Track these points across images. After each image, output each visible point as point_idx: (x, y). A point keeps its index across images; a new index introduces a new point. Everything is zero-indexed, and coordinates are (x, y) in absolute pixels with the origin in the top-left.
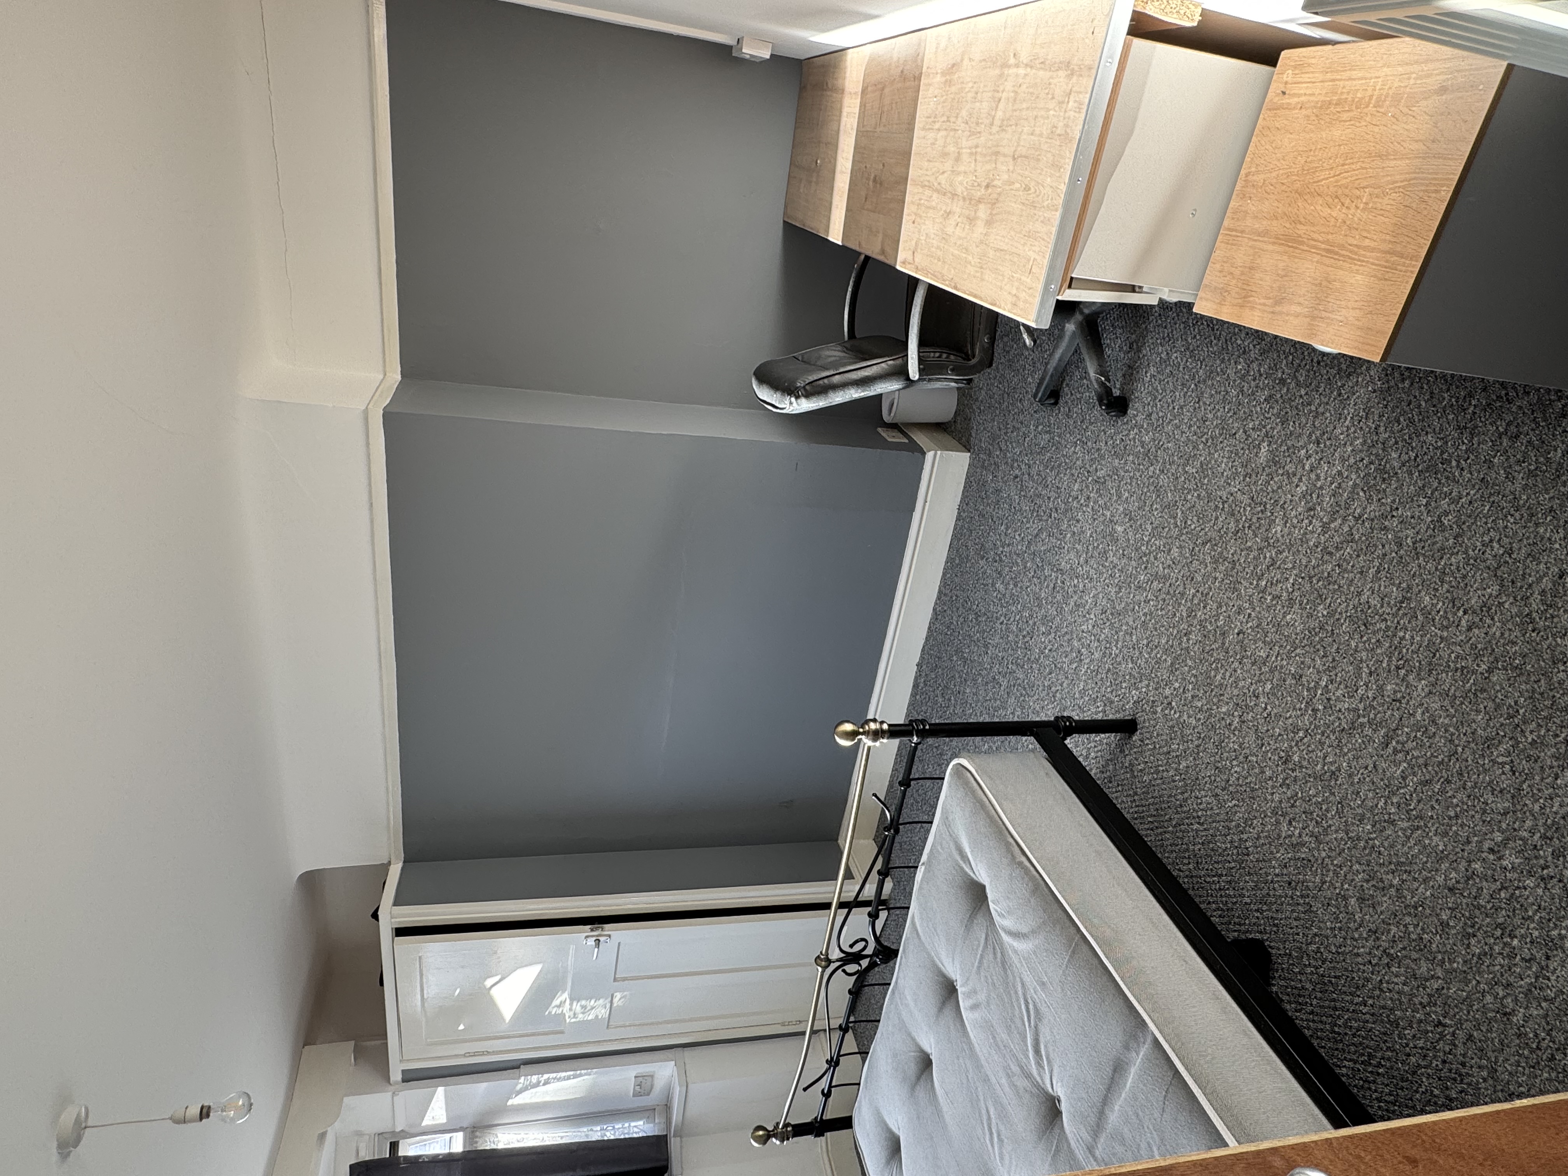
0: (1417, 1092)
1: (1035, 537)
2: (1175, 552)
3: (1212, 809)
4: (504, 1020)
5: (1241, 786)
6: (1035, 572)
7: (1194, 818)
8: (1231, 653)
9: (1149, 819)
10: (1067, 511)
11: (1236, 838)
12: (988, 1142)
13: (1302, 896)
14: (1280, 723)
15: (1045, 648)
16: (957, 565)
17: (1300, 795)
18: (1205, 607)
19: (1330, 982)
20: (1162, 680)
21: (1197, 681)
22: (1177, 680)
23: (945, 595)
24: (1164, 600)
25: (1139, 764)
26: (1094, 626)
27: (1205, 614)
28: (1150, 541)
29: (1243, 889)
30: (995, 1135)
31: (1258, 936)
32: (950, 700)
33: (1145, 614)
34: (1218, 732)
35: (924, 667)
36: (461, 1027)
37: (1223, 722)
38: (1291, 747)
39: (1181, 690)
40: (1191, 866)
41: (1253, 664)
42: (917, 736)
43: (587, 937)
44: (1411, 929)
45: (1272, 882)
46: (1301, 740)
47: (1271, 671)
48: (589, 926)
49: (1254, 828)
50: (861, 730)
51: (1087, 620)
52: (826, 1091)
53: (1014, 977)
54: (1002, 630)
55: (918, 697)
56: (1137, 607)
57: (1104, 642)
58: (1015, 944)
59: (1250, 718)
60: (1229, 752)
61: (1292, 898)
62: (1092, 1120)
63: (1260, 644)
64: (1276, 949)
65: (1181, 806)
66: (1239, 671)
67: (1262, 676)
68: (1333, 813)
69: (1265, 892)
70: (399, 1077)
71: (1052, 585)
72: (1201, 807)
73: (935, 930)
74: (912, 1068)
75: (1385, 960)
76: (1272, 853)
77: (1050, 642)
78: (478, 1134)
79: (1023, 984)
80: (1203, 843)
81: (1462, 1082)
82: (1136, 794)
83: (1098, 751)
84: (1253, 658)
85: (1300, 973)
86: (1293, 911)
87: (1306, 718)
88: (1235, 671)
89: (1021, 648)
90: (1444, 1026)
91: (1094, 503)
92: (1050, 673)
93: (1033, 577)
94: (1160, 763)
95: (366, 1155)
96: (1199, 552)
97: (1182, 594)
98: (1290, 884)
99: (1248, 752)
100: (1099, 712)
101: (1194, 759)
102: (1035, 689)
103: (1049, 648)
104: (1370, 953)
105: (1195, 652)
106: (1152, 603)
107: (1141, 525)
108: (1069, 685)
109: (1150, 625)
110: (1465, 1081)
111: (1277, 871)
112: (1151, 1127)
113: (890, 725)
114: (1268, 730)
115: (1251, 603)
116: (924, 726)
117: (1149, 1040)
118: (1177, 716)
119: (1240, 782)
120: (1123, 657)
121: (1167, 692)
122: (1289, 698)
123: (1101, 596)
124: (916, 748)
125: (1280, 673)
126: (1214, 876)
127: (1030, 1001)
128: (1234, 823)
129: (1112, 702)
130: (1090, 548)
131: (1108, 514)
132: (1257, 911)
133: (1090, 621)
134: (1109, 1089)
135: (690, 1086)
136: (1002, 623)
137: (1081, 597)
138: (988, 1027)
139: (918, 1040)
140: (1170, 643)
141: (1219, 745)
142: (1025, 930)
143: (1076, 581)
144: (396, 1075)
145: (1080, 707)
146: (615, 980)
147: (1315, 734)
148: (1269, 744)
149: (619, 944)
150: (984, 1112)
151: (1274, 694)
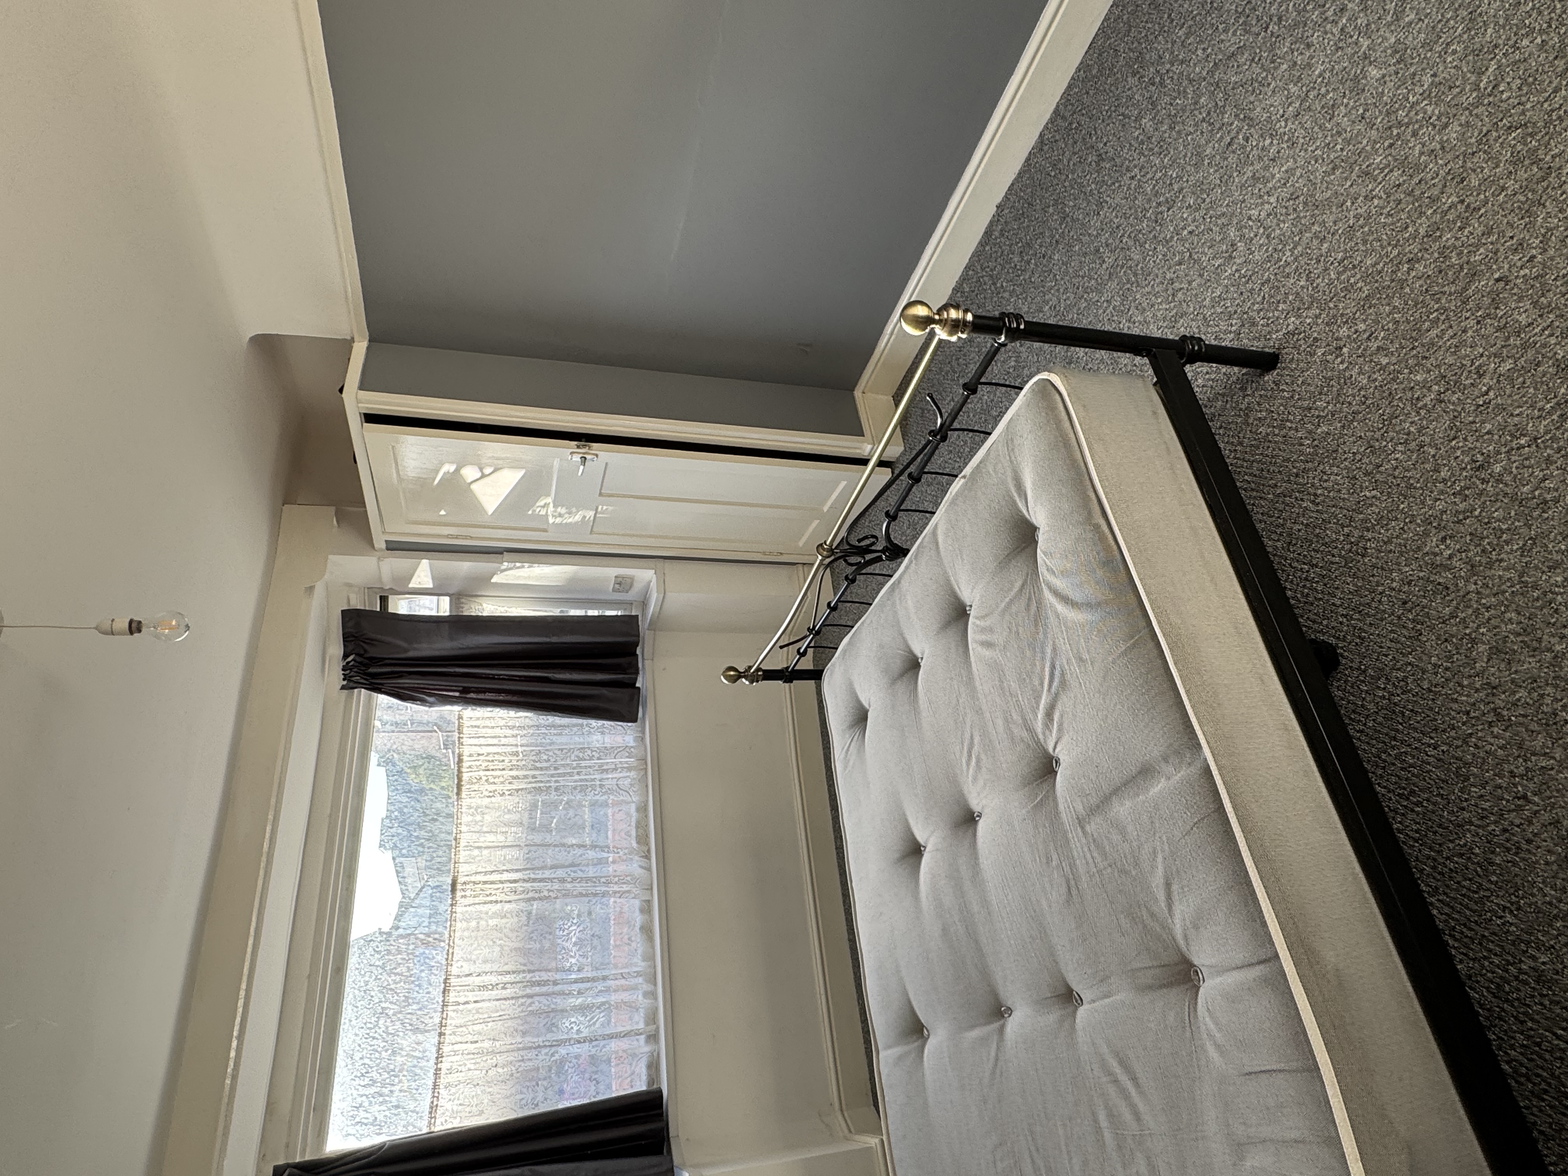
0: (1452, 841)
1: (1229, 58)
2: (1453, 132)
3: (1339, 491)
4: (486, 512)
5: (1395, 477)
6: (1209, 113)
7: (1309, 494)
8: (1471, 304)
9: (1246, 477)
10: (1296, 25)
11: (1356, 533)
12: (964, 761)
13: (1414, 621)
14: (1499, 418)
15: (1184, 228)
16: (1094, 77)
17: (1477, 513)
18: (1461, 229)
19: (1403, 713)
20: (1342, 315)
21: (1396, 329)
22: (1365, 321)
23: (1064, 118)
24: (1400, 202)
25: (1261, 411)
26: (1269, 215)
27: (1457, 239)
28: (1417, 103)
29: (1337, 588)
30: (974, 760)
31: (1332, 641)
32: (1029, 262)
33: (1357, 217)
34: (1395, 403)
35: (1006, 211)
36: (443, 513)
37: (1409, 394)
38: (1499, 453)
39: (1365, 336)
40: (1279, 544)
41: (1499, 329)
42: (1006, 337)
43: (572, 453)
44: (1548, 700)
45: (1381, 593)
46: (1518, 449)
47: (1525, 346)
48: (576, 443)
49: (1388, 530)
50: (937, 317)
51: (1262, 204)
52: (802, 651)
53: (1046, 637)
54: (1129, 188)
55: (987, 248)
56: (1349, 204)
57: (1276, 241)
58: (1060, 607)
59: (1454, 398)
60: (1398, 433)
61: (1399, 618)
62: (1094, 800)
63: (1527, 304)
64: (1348, 658)
65: (1297, 475)
66: (1470, 333)
67: (1505, 350)
68: (1515, 548)
69: (1367, 600)
70: (384, 546)
71: (1228, 139)
72: (1325, 485)
73: (961, 554)
74: (897, 664)
75: (1491, 717)
76: (1398, 564)
77: (1194, 221)
78: (463, 600)
79: (1054, 649)
80: (1307, 525)
81: (1516, 854)
82: (1241, 444)
83: (1209, 380)
84: (1503, 321)
85: (1367, 692)
86: (1392, 631)
87: (1544, 423)
88: (1465, 331)
89: (1149, 219)
90: (1529, 802)
91: (1349, 20)
92: (1180, 264)
93: (1204, 120)
94: (1292, 418)
95: (357, 603)
96: (1496, 140)
97: (1433, 200)
98: (1405, 603)
99: (1427, 440)
100: (1230, 332)
101: (1343, 427)
102: (1149, 278)
103: (1189, 229)
104: (1474, 704)
105: (1412, 291)
106: (1376, 202)
107: (1414, 74)
108: (1199, 285)
109: (1358, 234)
110: (1521, 855)
111: (1394, 584)
112: (1164, 838)
113: (974, 316)
114: (1474, 422)
115: (1545, 240)
116: (1019, 324)
117: (1198, 764)
118: (1341, 367)
119: (1396, 473)
120: (1297, 269)
121: (1344, 332)
122: (1532, 390)
123: (1298, 174)
124: (997, 350)
125: (1538, 352)
126: (1304, 563)
127: (1058, 667)
128: (1361, 516)
129: (1254, 324)
130: (1312, 95)
131: (1365, 43)
132: (1345, 616)
133: (1267, 206)
134: (1125, 784)
135: (668, 594)
136: (1132, 178)
137: (1266, 168)
138: (994, 667)
139: (910, 642)
140: (1379, 267)
141: (1389, 421)
142: (1076, 596)
143: (1268, 142)
144: (380, 544)
145: (1205, 319)
146: (601, 494)
147: (1546, 448)
148: (1465, 439)
149: (607, 464)
150: (967, 736)
151: (1512, 381)
